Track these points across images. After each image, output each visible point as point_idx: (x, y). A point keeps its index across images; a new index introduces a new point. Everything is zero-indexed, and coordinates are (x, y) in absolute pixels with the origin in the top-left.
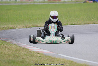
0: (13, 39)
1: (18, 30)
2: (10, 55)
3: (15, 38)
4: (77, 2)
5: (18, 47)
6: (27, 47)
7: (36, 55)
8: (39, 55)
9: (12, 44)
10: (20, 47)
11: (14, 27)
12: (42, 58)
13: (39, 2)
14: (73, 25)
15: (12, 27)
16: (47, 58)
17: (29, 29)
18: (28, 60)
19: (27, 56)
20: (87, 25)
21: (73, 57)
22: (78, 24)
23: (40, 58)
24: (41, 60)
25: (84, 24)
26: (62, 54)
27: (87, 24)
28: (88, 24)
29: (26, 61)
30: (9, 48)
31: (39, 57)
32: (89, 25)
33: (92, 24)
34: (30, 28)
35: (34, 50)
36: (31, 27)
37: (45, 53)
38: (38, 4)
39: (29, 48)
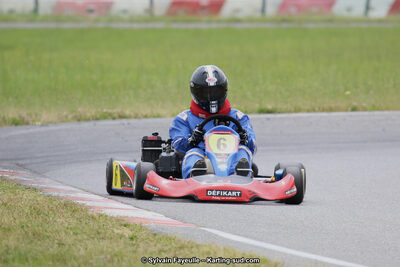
0: (23, 167)
1: (43, 129)
2: (9, 230)
3: (28, 161)
4: (284, 21)
5: (42, 198)
6: (78, 199)
7: (116, 231)
8: (127, 232)
9: (18, 184)
10: (51, 198)
11: (27, 118)
12: (141, 244)
13: (132, 20)
14: (269, 112)
15: (20, 117)
16: (159, 246)
17: (86, 125)
18: (82, 252)
19: (80, 237)
20: (325, 114)
21: (267, 241)
22: (290, 112)
23: (133, 245)
24: (134, 252)
25: (314, 111)
26: (222, 229)
27: (323, 110)
28: (331, 110)
29: (76, 254)
30: (5, 201)
31: (128, 241)
32: (334, 114)
33: (346, 110)
34: (91, 124)
35: (108, 212)
36: (97, 119)
37: (153, 225)
38: (127, 26)
39: (88, 204)
